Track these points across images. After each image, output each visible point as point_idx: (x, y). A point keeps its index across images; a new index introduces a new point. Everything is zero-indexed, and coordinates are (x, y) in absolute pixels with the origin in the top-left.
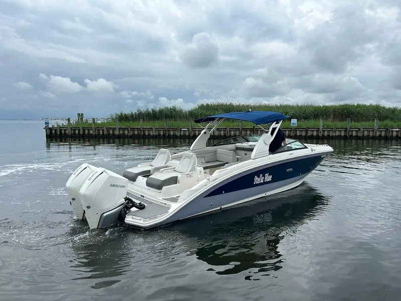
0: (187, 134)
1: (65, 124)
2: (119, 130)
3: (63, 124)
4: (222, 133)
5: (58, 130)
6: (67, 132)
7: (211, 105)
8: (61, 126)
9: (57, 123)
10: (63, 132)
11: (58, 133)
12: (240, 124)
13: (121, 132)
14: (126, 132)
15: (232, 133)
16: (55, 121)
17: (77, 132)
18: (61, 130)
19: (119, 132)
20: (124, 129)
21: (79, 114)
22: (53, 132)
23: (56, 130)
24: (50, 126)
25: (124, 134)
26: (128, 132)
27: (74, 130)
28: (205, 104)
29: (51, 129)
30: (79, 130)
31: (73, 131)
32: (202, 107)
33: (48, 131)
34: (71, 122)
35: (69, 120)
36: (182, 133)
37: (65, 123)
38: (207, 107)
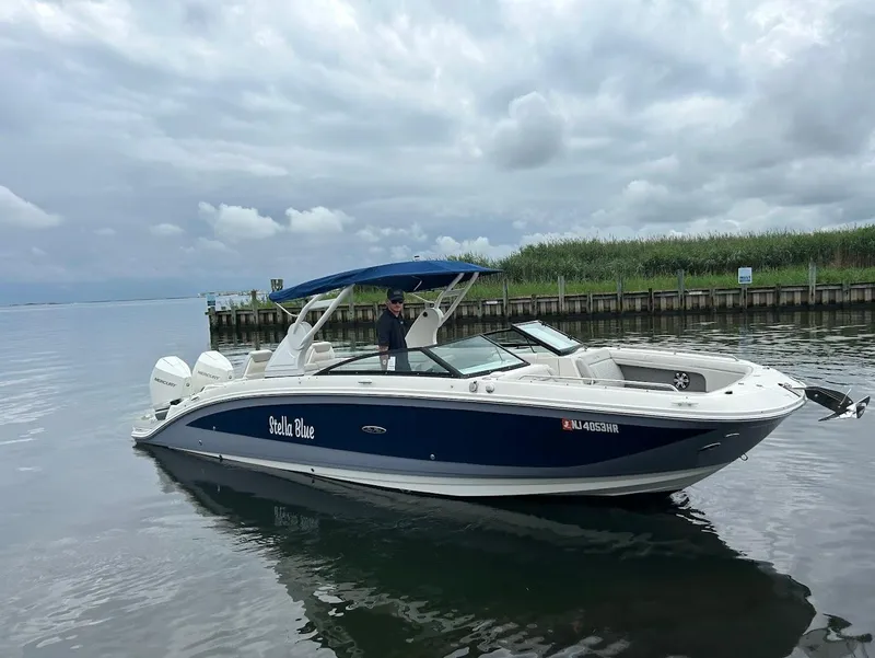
0: (499, 313)
1: (246, 303)
2: (356, 311)
3: (242, 304)
4: (578, 306)
5: (234, 315)
6: (252, 318)
7: (550, 245)
8: (239, 306)
9: (231, 302)
10: (243, 319)
11: (234, 322)
12: (619, 285)
13: (360, 314)
14: (370, 315)
15: (601, 305)
16: (227, 298)
17: (271, 318)
18: (238, 316)
19: (356, 315)
20: (364, 309)
21: (273, 281)
22: (224, 319)
23: (228, 316)
24: (218, 308)
25: (365, 319)
26: (374, 314)
27: (266, 315)
28: (536, 245)
29: (219, 315)
30: (275, 314)
31: (262, 317)
32: (530, 252)
33: (215, 319)
34: (259, 298)
35: (254, 294)
36: (488, 312)
37: (247, 300)
38: (542, 252)
